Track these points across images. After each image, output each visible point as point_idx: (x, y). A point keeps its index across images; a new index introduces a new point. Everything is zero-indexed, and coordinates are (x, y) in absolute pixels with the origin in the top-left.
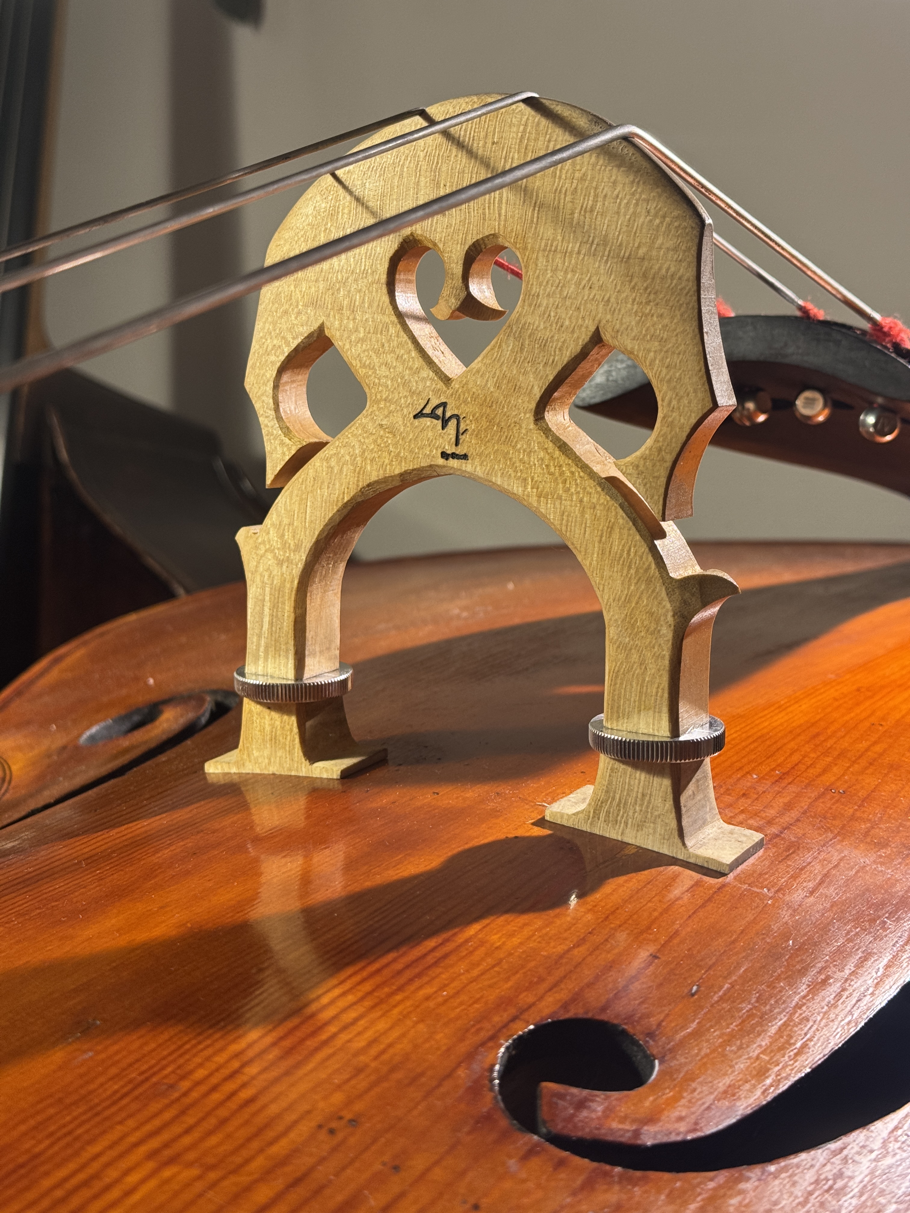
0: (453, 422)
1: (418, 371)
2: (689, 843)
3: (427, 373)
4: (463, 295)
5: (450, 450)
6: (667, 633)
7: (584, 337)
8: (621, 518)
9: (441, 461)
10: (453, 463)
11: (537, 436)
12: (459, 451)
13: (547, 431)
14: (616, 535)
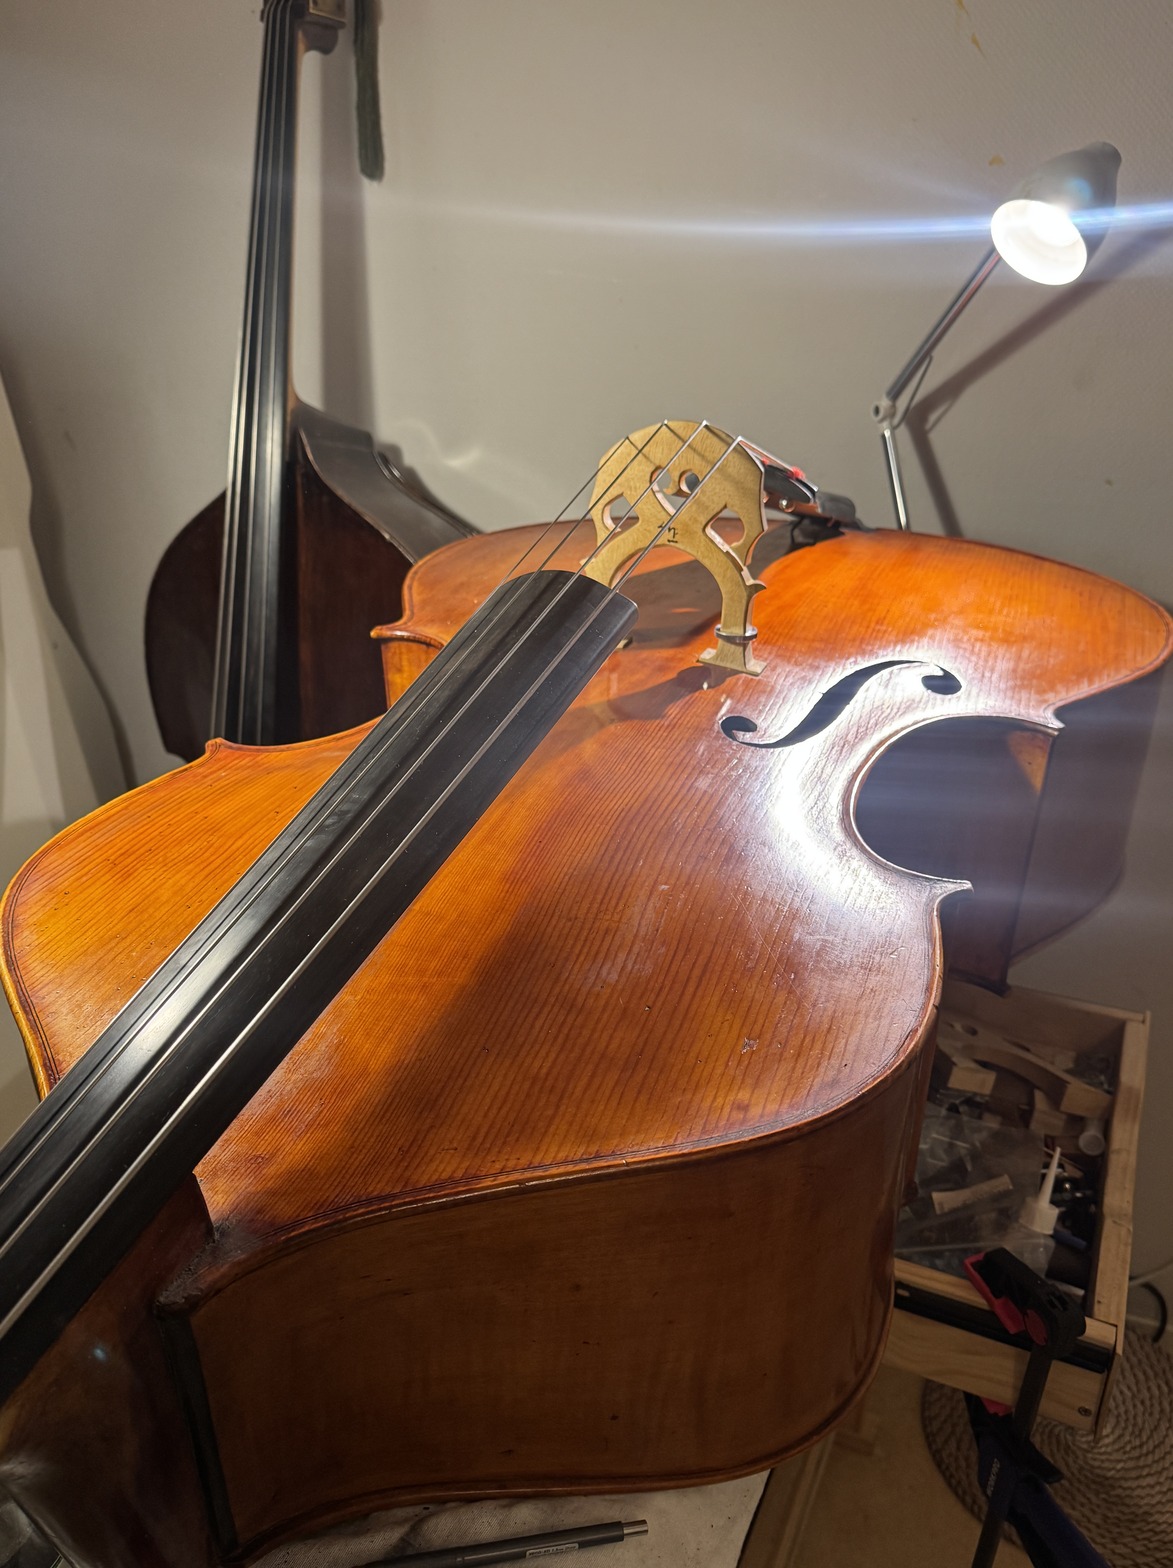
0: (673, 530)
1: (660, 512)
2: (747, 666)
3: (663, 513)
4: (678, 488)
5: (671, 539)
6: (744, 602)
7: (721, 506)
8: (731, 565)
9: (668, 543)
10: (672, 544)
11: (703, 537)
12: (675, 540)
13: (706, 536)
14: (729, 571)
